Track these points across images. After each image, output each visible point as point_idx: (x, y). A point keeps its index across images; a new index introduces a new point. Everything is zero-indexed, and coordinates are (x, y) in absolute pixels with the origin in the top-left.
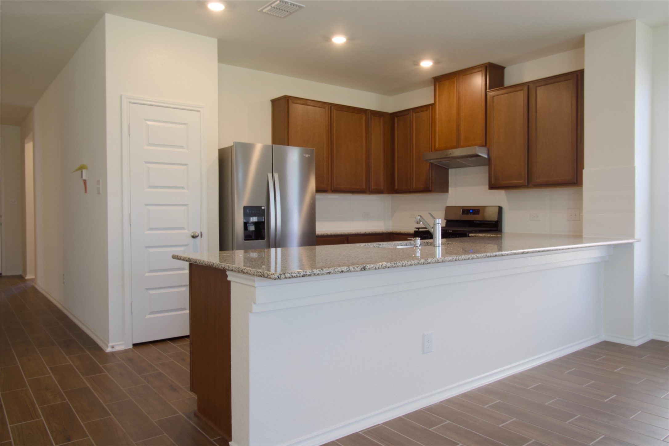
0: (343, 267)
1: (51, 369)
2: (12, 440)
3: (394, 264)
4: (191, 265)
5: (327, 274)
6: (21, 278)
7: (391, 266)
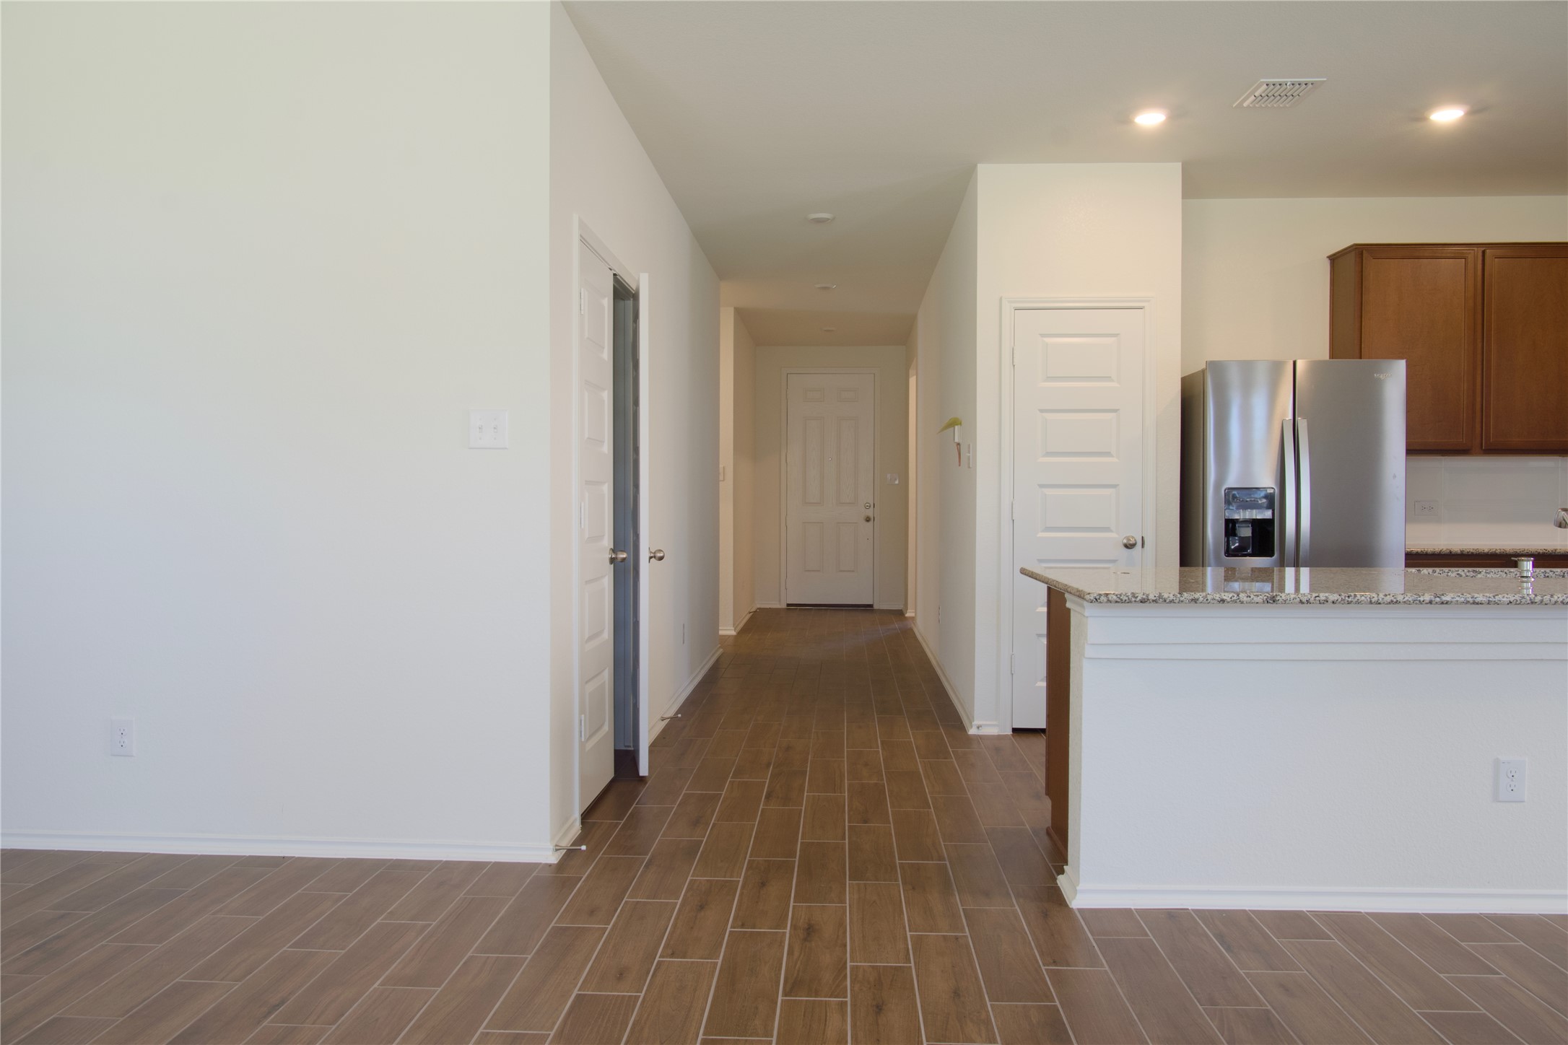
0: (1226, 594)
1: (883, 743)
2: (803, 808)
3: (1349, 597)
4: (1049, 589)
5: (1189, 602)
6: (900, 614)
7: (1340, 600)
